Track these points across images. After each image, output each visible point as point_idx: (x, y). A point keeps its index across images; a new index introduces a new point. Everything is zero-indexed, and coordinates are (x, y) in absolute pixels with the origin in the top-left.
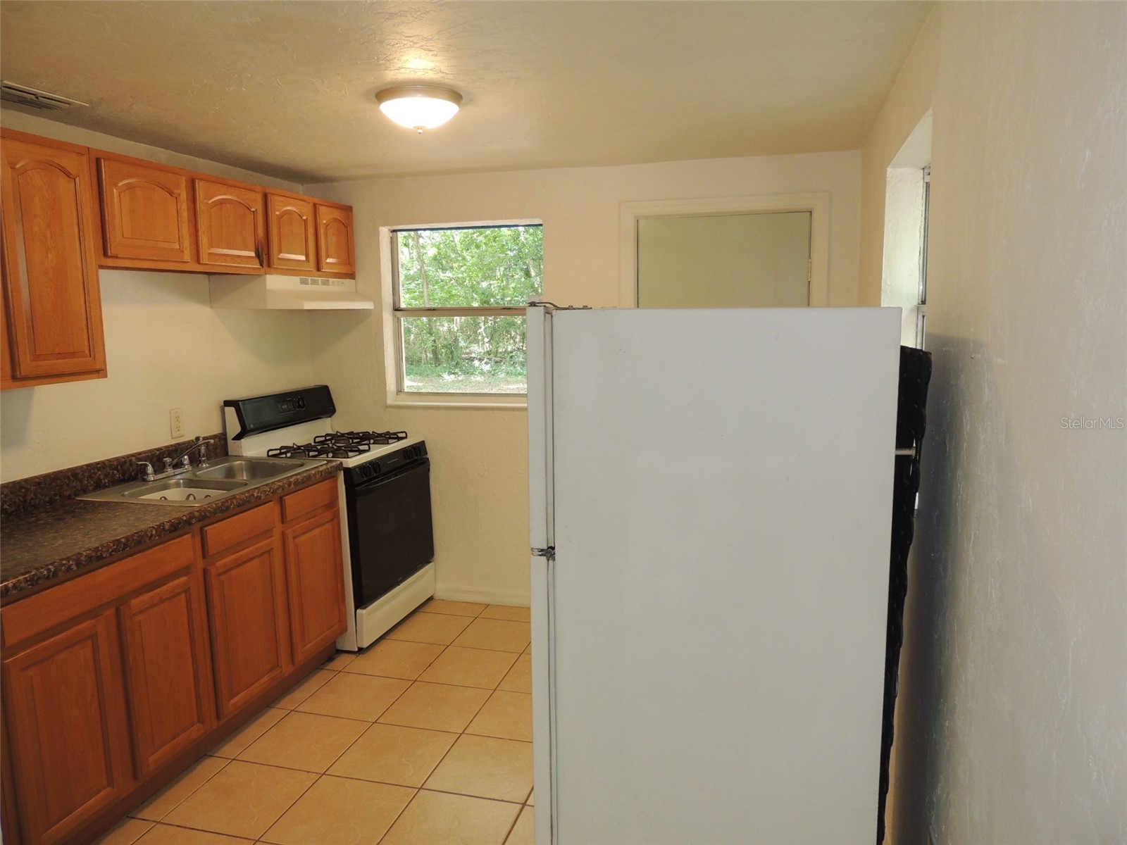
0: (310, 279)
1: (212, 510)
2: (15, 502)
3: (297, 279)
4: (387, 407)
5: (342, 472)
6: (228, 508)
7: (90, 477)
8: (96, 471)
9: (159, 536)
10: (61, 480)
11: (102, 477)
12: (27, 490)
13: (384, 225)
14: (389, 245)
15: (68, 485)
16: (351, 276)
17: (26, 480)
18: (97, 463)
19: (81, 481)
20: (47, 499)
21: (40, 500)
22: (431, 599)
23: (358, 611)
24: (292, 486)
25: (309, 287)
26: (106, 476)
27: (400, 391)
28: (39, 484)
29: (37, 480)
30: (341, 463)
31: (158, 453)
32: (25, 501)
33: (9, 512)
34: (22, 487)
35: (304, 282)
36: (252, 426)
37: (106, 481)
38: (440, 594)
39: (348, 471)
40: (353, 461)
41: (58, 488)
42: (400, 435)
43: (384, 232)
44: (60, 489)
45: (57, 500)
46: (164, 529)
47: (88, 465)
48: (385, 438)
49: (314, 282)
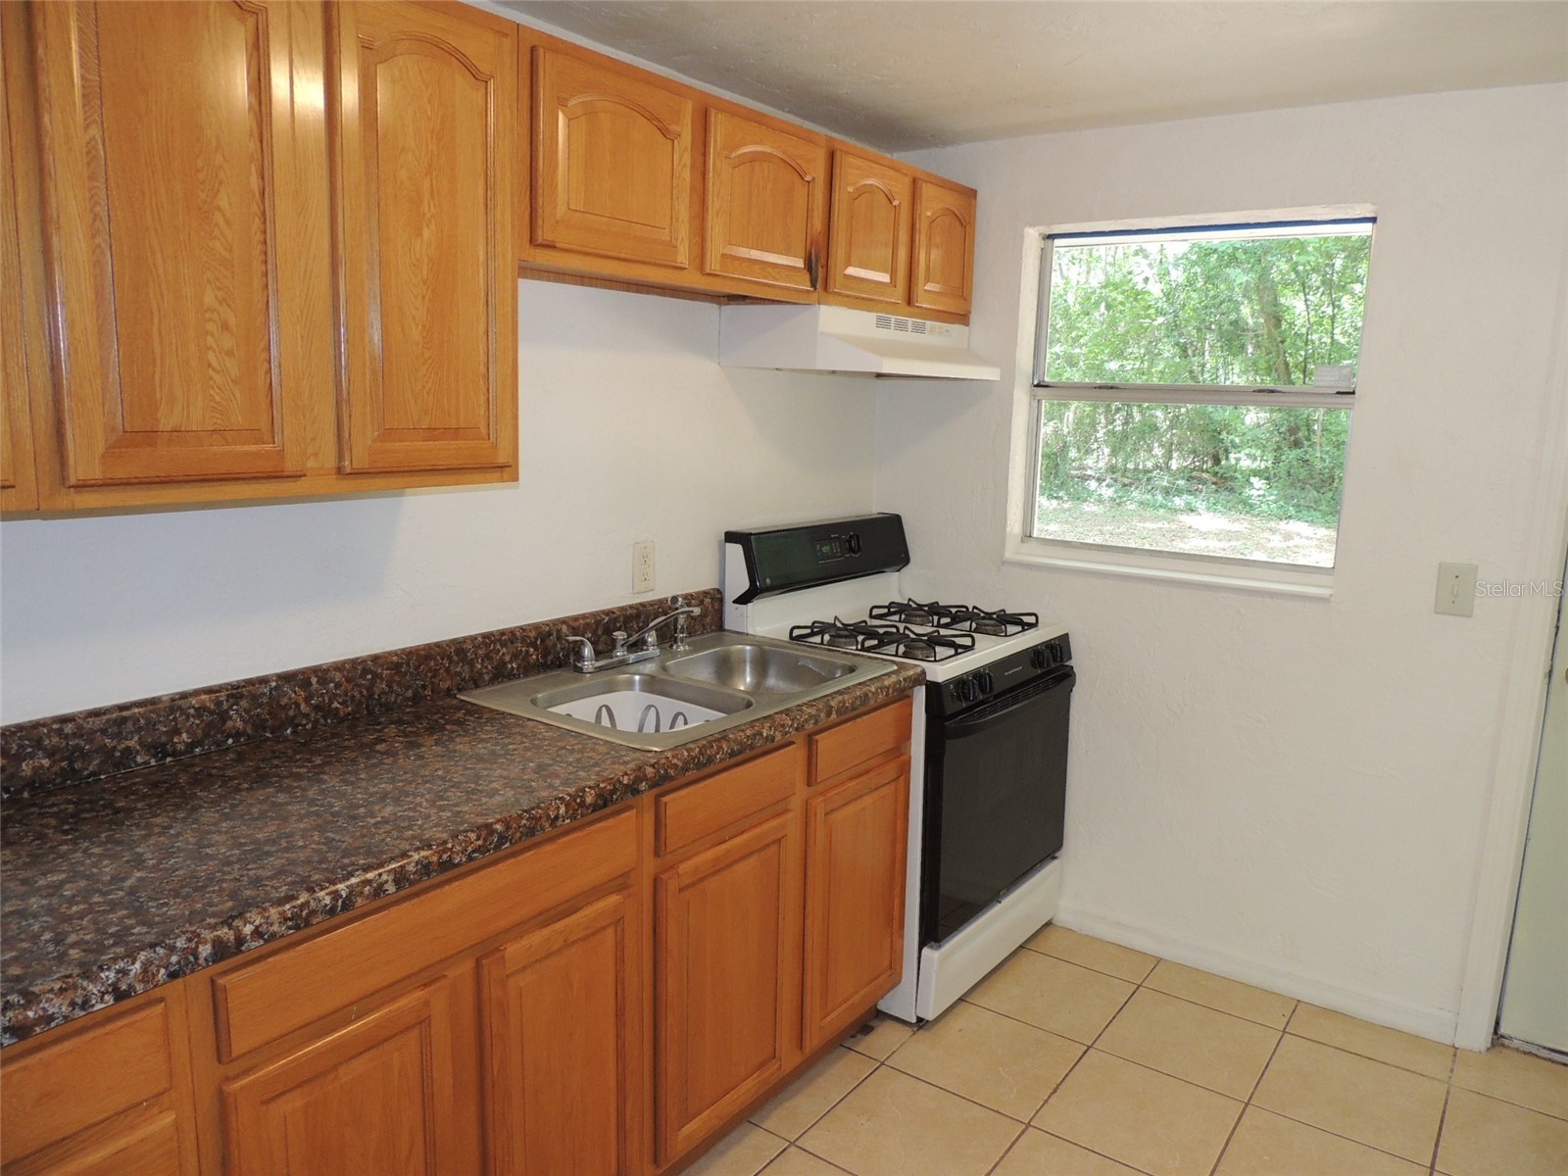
0: (893, 318)
1: (680, 764)
2: (353, 697)
3: (871, 317)
4: (1003, 563)
5: (924, 687)
6: (710, 760)
7: (488, 657)
8: (498, 647)
9: (573, 818)
10: (435, 659)
11: (507, 658)
12: (376, 676)
13: (1033, 225)
14: (1037, 262)
15: (447, 670)
16: (963, 318)
17: (375, 658)
18: (502, 633)
19: (471, 664)
20: (409, 693)
21: (398, 695)
22: (1048, 924)
23: (926, 951)
24: (834, 716)
25: (890, 334)
26: (515, 656)
27: (1027, 536)
28: (397, 666)
29: (395, 658)
30: (923, 672)
31: (607, 619)
32: (371, 696)
33: (342, 714)
34: (366, 671)
35: (883, 324)
36: (768, 581)
37: (514, 665)
38: (1065, 917)
39: (934, 690)
40: (945, 669)
41: (430, 674)
42: (1026, 619)
43: (1032, 236)
44: (434, 677)
45: (426, 696)
46: (582, 804)
47: (485, 636)
48: (1001, 622)
49: (901, 326)
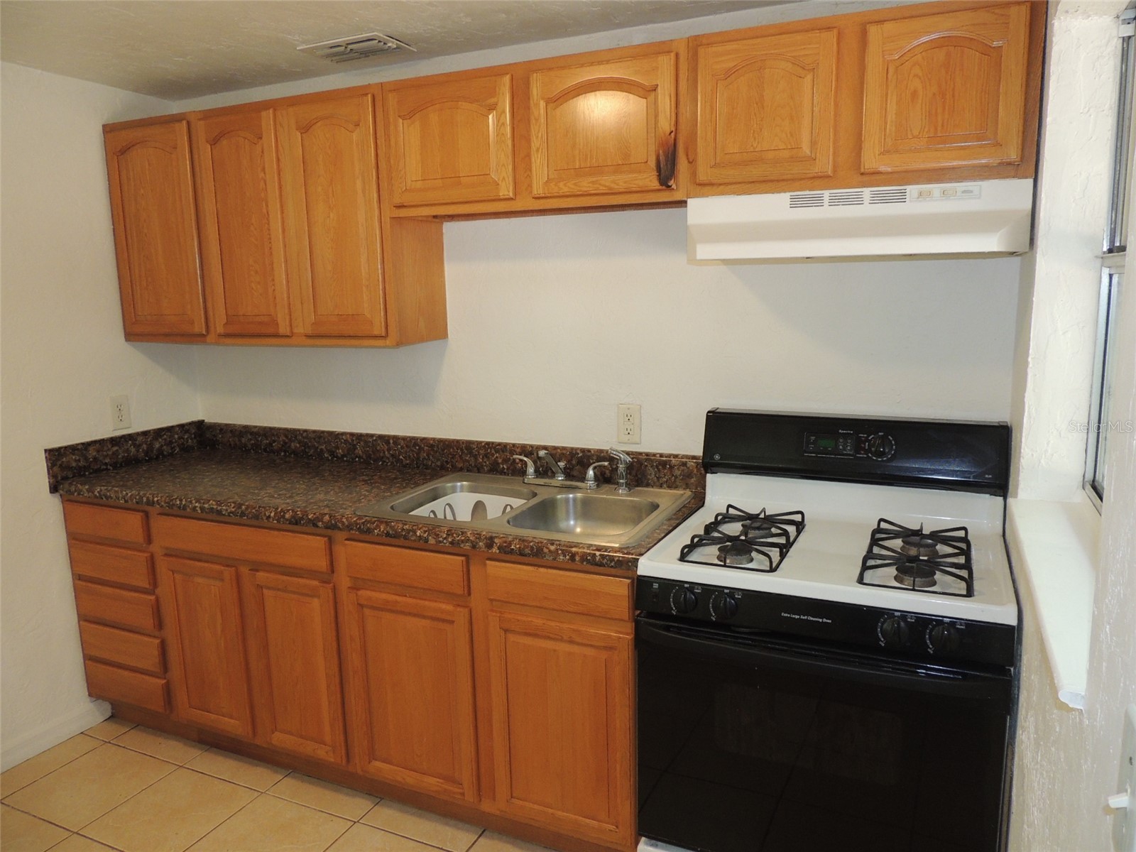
2: (410, 457)
7: (486, 456)
8: (493, 452)
10: (453, 449)
11: (500, 461)
12: (421, 449)
15: (460, 456)
17: (424, 439)
18: (499, 444)
19: (476, 457)
20: (439, 463)
21: (432, 462)
26: (506, 461)
28: (432, 446)
29: (432, 442)
31: (580, 455)
32: (418, 459)
33: (404, 463)
34: (416, 444)
37: (505, 467)
41: (450, 456)
44: (453, 458)
45: (448, 468)
47: (488, 443)
